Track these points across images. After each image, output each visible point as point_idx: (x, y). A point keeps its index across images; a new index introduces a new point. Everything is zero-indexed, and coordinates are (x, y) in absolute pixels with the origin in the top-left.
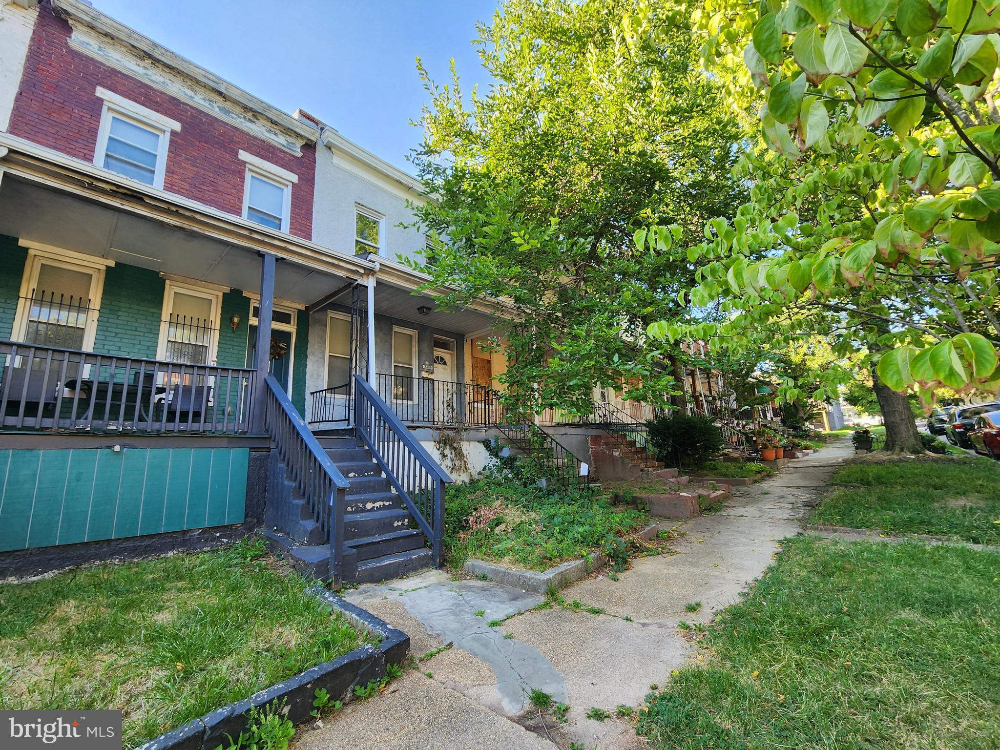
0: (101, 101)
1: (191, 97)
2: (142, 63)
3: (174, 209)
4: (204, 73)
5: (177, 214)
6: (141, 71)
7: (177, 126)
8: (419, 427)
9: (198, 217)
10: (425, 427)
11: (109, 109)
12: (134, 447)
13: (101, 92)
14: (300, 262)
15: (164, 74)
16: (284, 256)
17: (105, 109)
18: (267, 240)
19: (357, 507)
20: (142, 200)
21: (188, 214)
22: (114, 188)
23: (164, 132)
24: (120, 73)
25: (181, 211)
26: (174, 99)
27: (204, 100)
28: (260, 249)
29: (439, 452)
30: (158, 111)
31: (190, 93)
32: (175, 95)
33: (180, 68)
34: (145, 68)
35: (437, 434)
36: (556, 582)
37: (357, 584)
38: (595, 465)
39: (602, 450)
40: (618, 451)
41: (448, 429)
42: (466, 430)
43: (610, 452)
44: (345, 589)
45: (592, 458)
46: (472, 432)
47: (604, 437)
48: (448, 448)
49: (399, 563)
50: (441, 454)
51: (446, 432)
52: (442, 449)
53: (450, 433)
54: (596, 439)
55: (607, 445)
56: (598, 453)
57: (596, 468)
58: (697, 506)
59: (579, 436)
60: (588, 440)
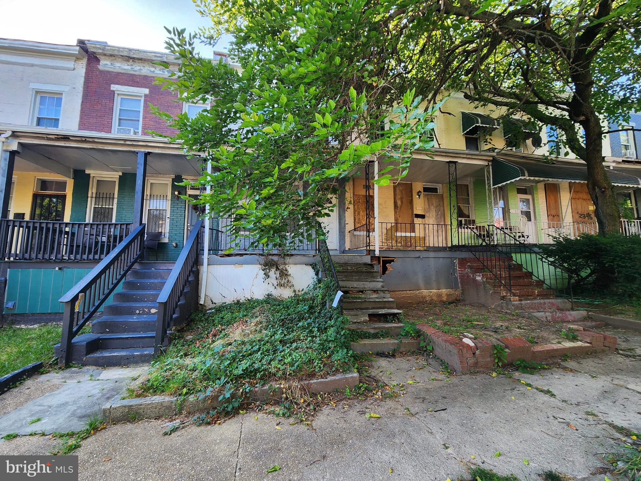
0: (114, 91)
1: (154, 71)
2: (129, 64)
3: (84, 139)
4: (154, 54)
5: (85, 142)
6: (129, 67)
7: (146, 91)
8: (247, 254)
9: (96, 140)
10: (251, 254)
11: (118, 94)
12: (69, 268)
13: (114, 87)
14: (160, 152)
15: (139, 64)
16: (150, 151)
17: (116, 95)
18: (135, 143)
19: (144, 311)
20: (69, 138)
21: (91, 140)
22: (56, 136)
23: (141, 96)
24: (121, 73)
25: (87, 139)
26: (145, 76)
27: (160, 70)
28: (135, 150)
29: (264, 272)
30: (138, 87)
31: (153, 69)
32: (145, 74)
33: (143, 57)
34: (132, 65)
35: (262, 259)
36: (118, 414)
37: (84, 365)
38: (462, 287)
39: (467, 273)
40: (480, 276)
41: (273, 255)
42: (292, 255)
43: (473, 276)
44: (71, 367)
45: (459, 280)
46: (299, 257)
47: (470, 260)
48: (273, 270)
49: (122, 357)
50: (265, 274)
51: (270, 257)
52: (268, 270)
53: (275, 258)
54: (463, 262)
55: (471, 269)
56: (463, 276)
57: (462, 290)
58: (489, 359)
59: (441, 259)
60: (455, 263)
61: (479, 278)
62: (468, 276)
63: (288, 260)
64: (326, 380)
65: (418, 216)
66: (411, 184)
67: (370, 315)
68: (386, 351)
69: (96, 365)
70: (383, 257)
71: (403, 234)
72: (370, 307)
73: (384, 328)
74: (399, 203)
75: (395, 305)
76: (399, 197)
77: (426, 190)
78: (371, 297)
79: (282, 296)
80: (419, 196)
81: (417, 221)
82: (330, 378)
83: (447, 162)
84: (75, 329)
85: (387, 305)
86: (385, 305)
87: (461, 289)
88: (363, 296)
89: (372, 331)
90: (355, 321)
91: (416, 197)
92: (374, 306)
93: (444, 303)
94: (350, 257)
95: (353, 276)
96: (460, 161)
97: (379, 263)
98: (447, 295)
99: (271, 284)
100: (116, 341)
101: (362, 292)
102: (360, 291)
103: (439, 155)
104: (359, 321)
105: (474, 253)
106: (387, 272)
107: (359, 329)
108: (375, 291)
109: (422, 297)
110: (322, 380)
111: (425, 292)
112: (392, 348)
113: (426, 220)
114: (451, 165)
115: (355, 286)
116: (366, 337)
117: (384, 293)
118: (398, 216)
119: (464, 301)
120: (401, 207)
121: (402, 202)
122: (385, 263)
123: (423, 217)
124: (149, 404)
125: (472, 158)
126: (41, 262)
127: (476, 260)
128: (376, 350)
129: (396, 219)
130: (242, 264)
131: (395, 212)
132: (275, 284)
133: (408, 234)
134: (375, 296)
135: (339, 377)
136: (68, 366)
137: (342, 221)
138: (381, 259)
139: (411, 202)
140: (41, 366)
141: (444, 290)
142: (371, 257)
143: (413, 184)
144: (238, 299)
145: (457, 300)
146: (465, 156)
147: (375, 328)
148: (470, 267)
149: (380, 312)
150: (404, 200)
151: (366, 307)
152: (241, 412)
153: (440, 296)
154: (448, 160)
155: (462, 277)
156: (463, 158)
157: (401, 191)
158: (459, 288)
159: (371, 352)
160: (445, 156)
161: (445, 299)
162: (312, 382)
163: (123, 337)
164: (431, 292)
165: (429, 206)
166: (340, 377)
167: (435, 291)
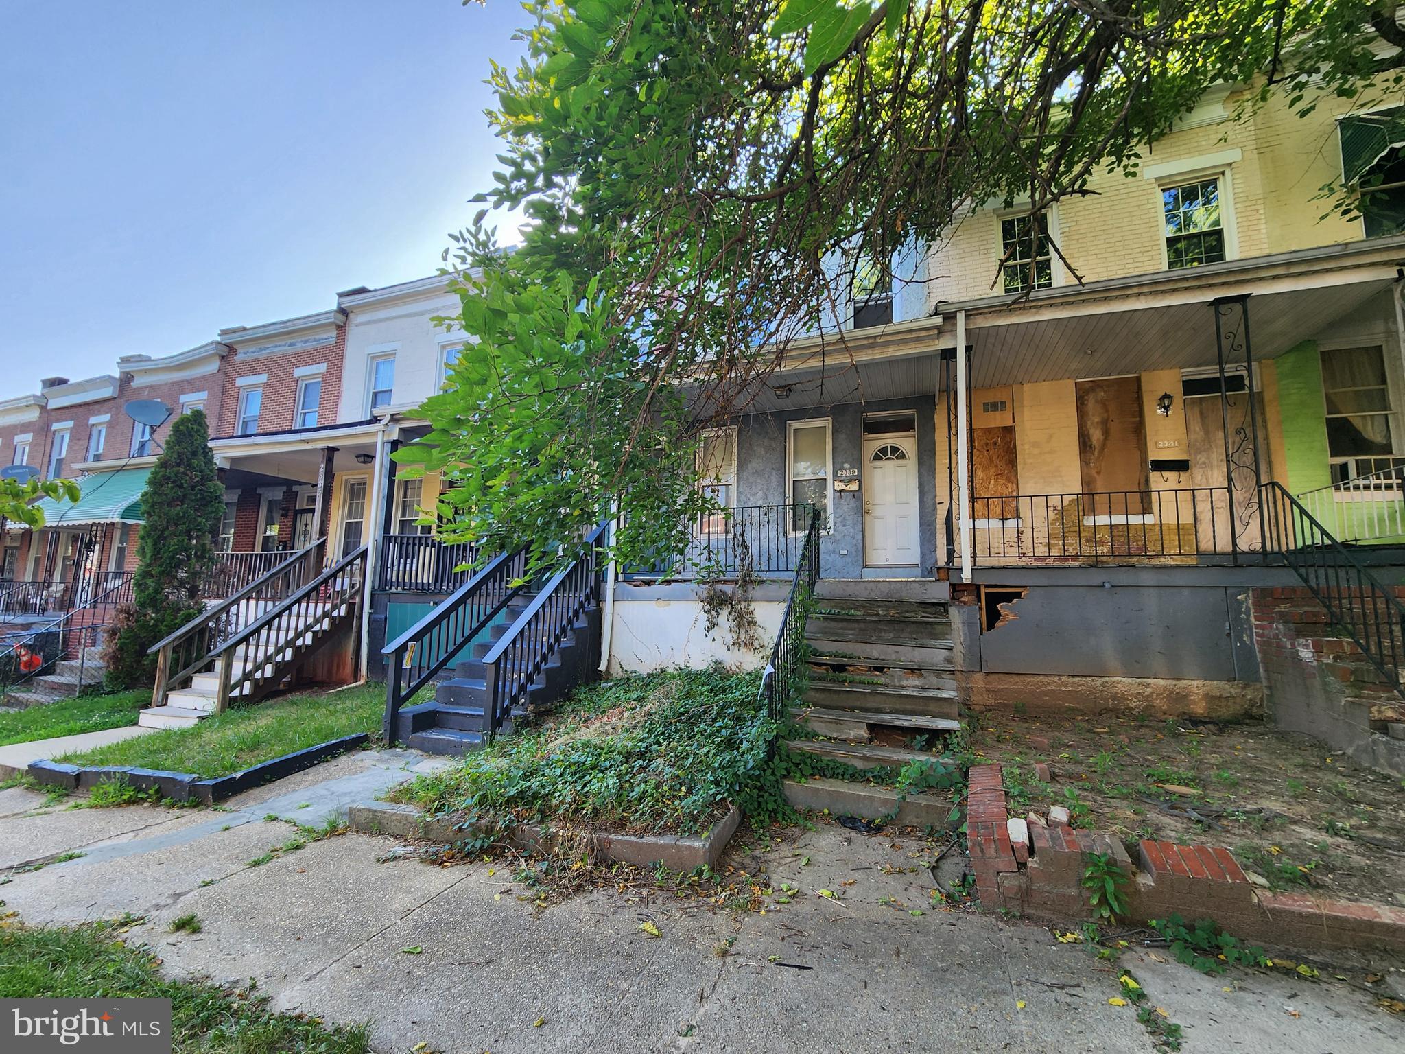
10: (685, 581)
29: (706, 616)
35: (704, 590)
36: (362, 819)
37: (409, 747)
38: (1268, 679)
39: (1276, 636)
40: (1307, 646)
41: (725, 582)
42: (762, 582)
43: (1293, 645)
44: (396, 746)
45: (1259, 656)
46: (775, 586)
47: (1288, 595)
48: (724, 612)
49: (449, 742)
50: (708, 620)
51: (719, 586)
52: (714, 613)
53: (728, 588)
54: (1266, 599)
55: (1286, 622)
56: (1269, 644)
57: (1269, 687)
58: (1073, 891)
59: (1186, 592)
60: (1240, 603)
61: (1307, 654)
62: (1280, 646)
63: (755, 591)
64: (640, 840)
65: (1161, 466)
66: (1138, 379)
67: (872, 727)
68: (866, 813)
69: (422, 750)
70: (987, 586)
71: (1119, 520)
72: (887, 707)
73: (890, 761)
74: (1096, 435)
75: (954, 710)
76: (1094, 418)
77: (1190, 387)
78: (904, 683)
79: (744, 666)
80: (1166, 408)
81: (1159, 481)
82: (650, 839)
83: (1212, 303)
84: (403, 693)
85: (932, 707)
86: (923, 705)
87: (1265, 683)
88: (882, 680)
89: (859, 765)
90: (835, 735)
91: (1154, 413)
92: (898, 706)
93: (1195, 721)
94: (893, 585)
95: (881, 631)
96: (1258, 290)
97: (979, 600)
98: (1208, 697)
99: (719, 640)
100: (454, 718)
101: (880, 669)
102: (876, 669)
103: (1174, 290)
104: (843, 737)
105: (1303, 571)
106: (998, 624)
107: (827, 754)
108: (913, 671)
109: (1114, 697)
110: (633, 838)
111: (1125, 684)
112: (884, 811)
113: (1197, 476)
114: (1223, 308)
115: (875, 654)
116: (834, 775)
117: (938, 676)
118: (1094, 472)
119: (1275, 721)
120: (1104, 445)
121: (1106, 433)
122: (993, 599)
123: (1180, 466)
124: (393, 814)
125: (1316, 272)
126: (418, 594)
127: (1310, 594)
128: (840, 809)
129: (1087, 481)
130: (668, 599)
131: (1084, 462)
132: (729, 641)
133: (1135, 519)
134: (913, 681)
135: (668, 840)
136: (392, 745)
137: (928, 498)
138: (983, 591)
139: (1139, 430)
140: (365, 738)
141: (1196, 683)
142: (953, 586)
143: (1145, 377)
144: (664, 666)
145: (1251, 717)
146: (1280, 271)
147: (865, 758)
148: (1284, 618)
149: (897, 723)
150: (1114, 427)
151: (875, 705)
152: (486, 858)
153: (1180, 698)
154: (1210, 296)
155: (1266, 645)
156: (1275, 278)
157: (1104, 404)
158: (1258, 680)
159: (826, 811)
160: (1199, 287)
161: (1199, 709)
162: (613, 837)
163: (460, 712)
164: (1148, 686)
165: (1207, 432)
166: (666, 842)
167: (1162, 682)
